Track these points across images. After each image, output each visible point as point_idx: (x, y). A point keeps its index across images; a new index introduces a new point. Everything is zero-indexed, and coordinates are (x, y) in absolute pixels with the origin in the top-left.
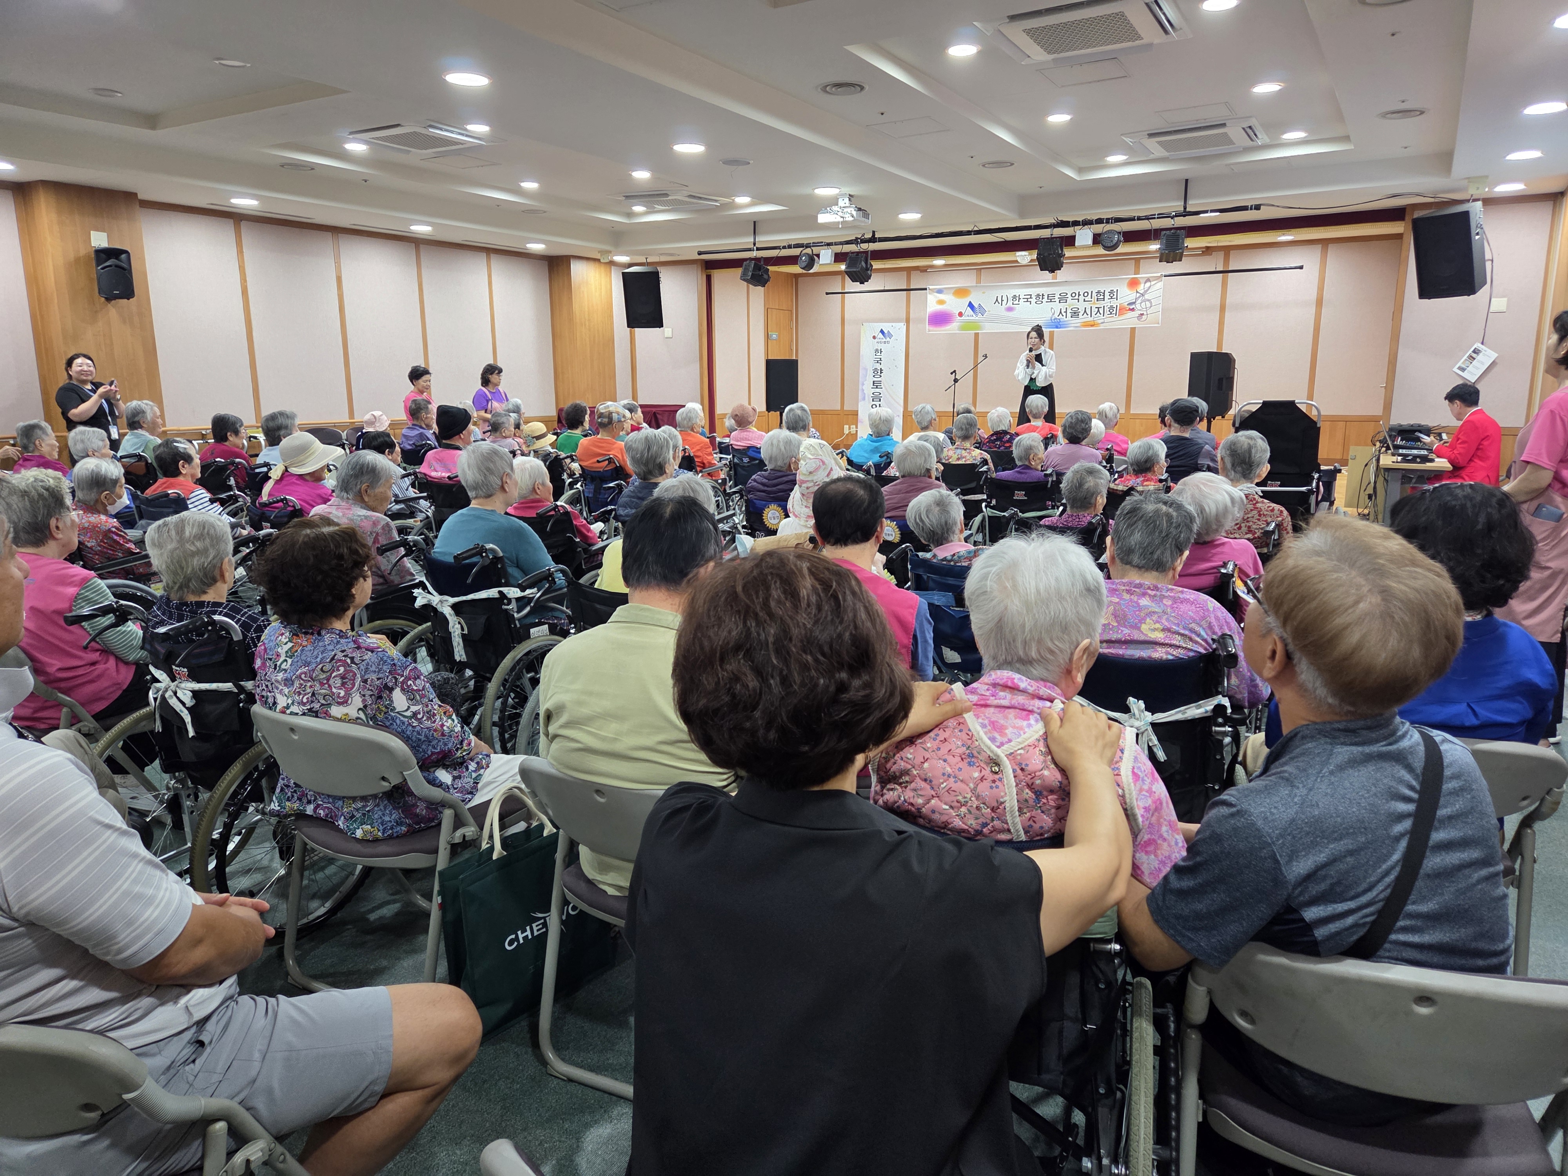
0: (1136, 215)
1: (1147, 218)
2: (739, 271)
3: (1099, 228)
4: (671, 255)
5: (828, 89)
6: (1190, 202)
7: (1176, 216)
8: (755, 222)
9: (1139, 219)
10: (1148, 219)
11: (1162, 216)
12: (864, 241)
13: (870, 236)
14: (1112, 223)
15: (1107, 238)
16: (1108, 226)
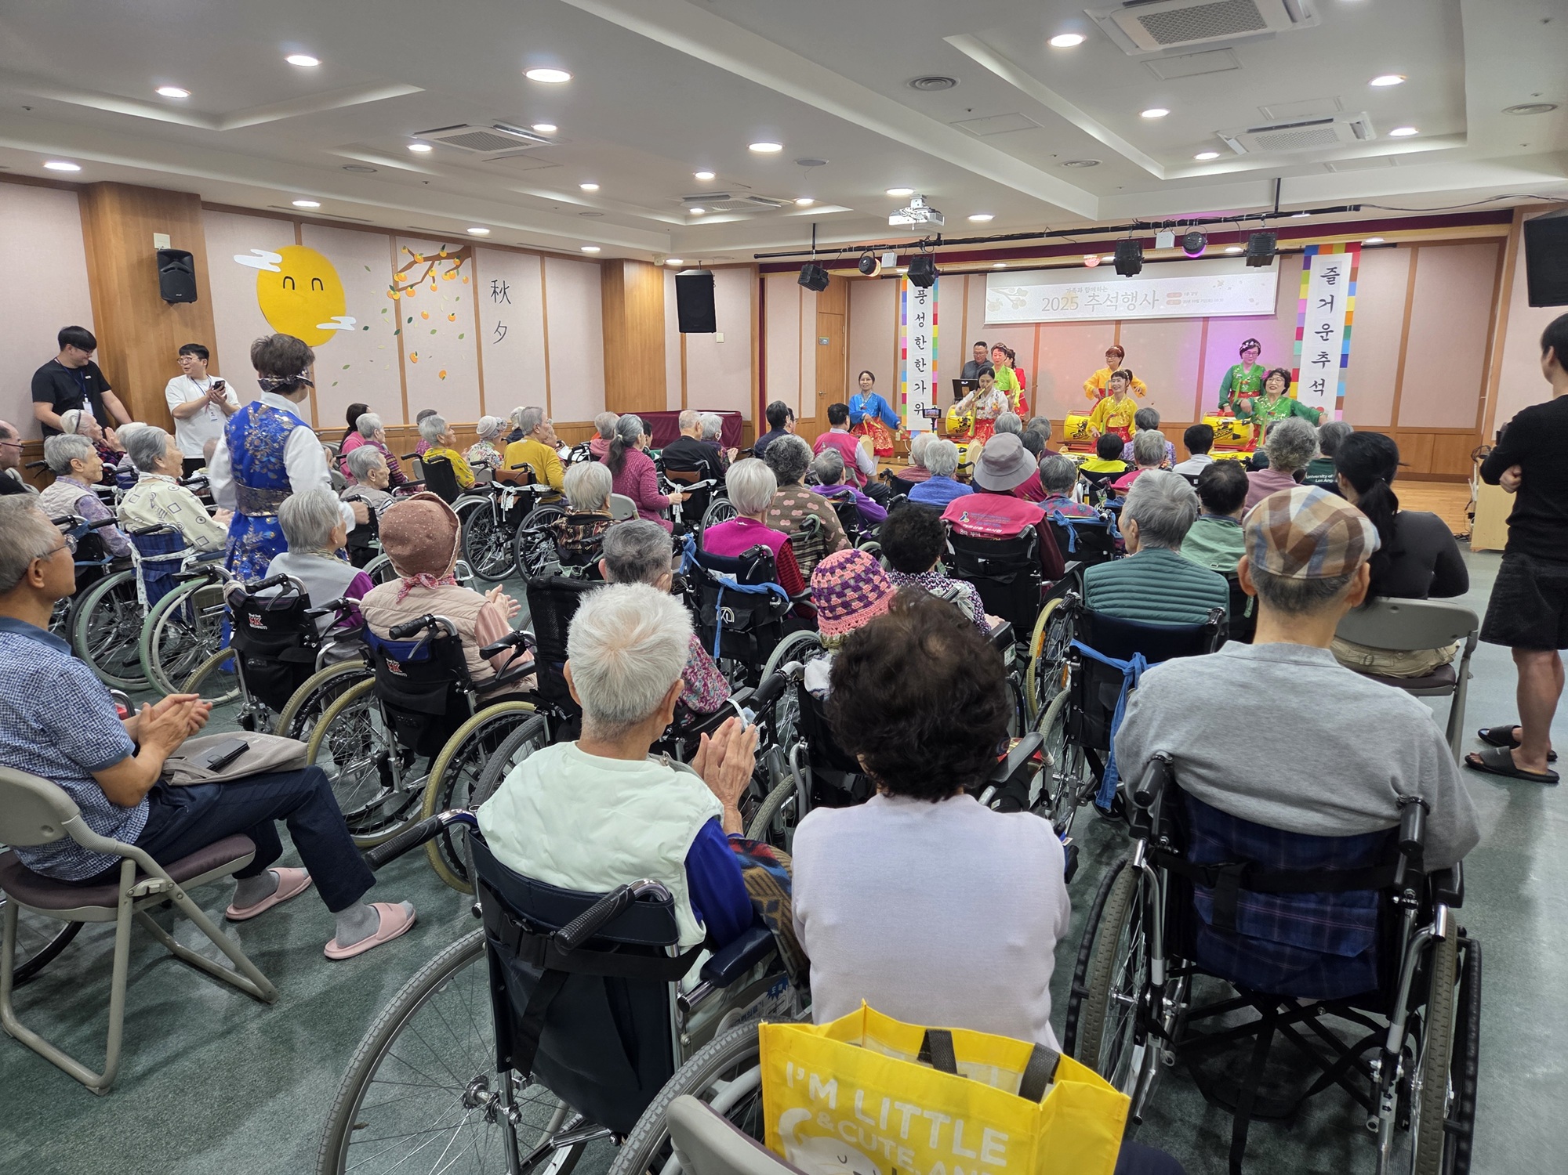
0: (1223, 216)
2: (797, 275)
3: (1181, 230)
4: (728, 258)
5: (917, 83)
6: (1281, 202)
7: (1267, 217)
8: (814, 225)
9: (1226, 220)
10: (1236, 220)
11: (1251, 217)
12: (929, 244)
13: (935, 238)
14: (1195, 224)
15: (1190, 241)
16: (1192, 228)
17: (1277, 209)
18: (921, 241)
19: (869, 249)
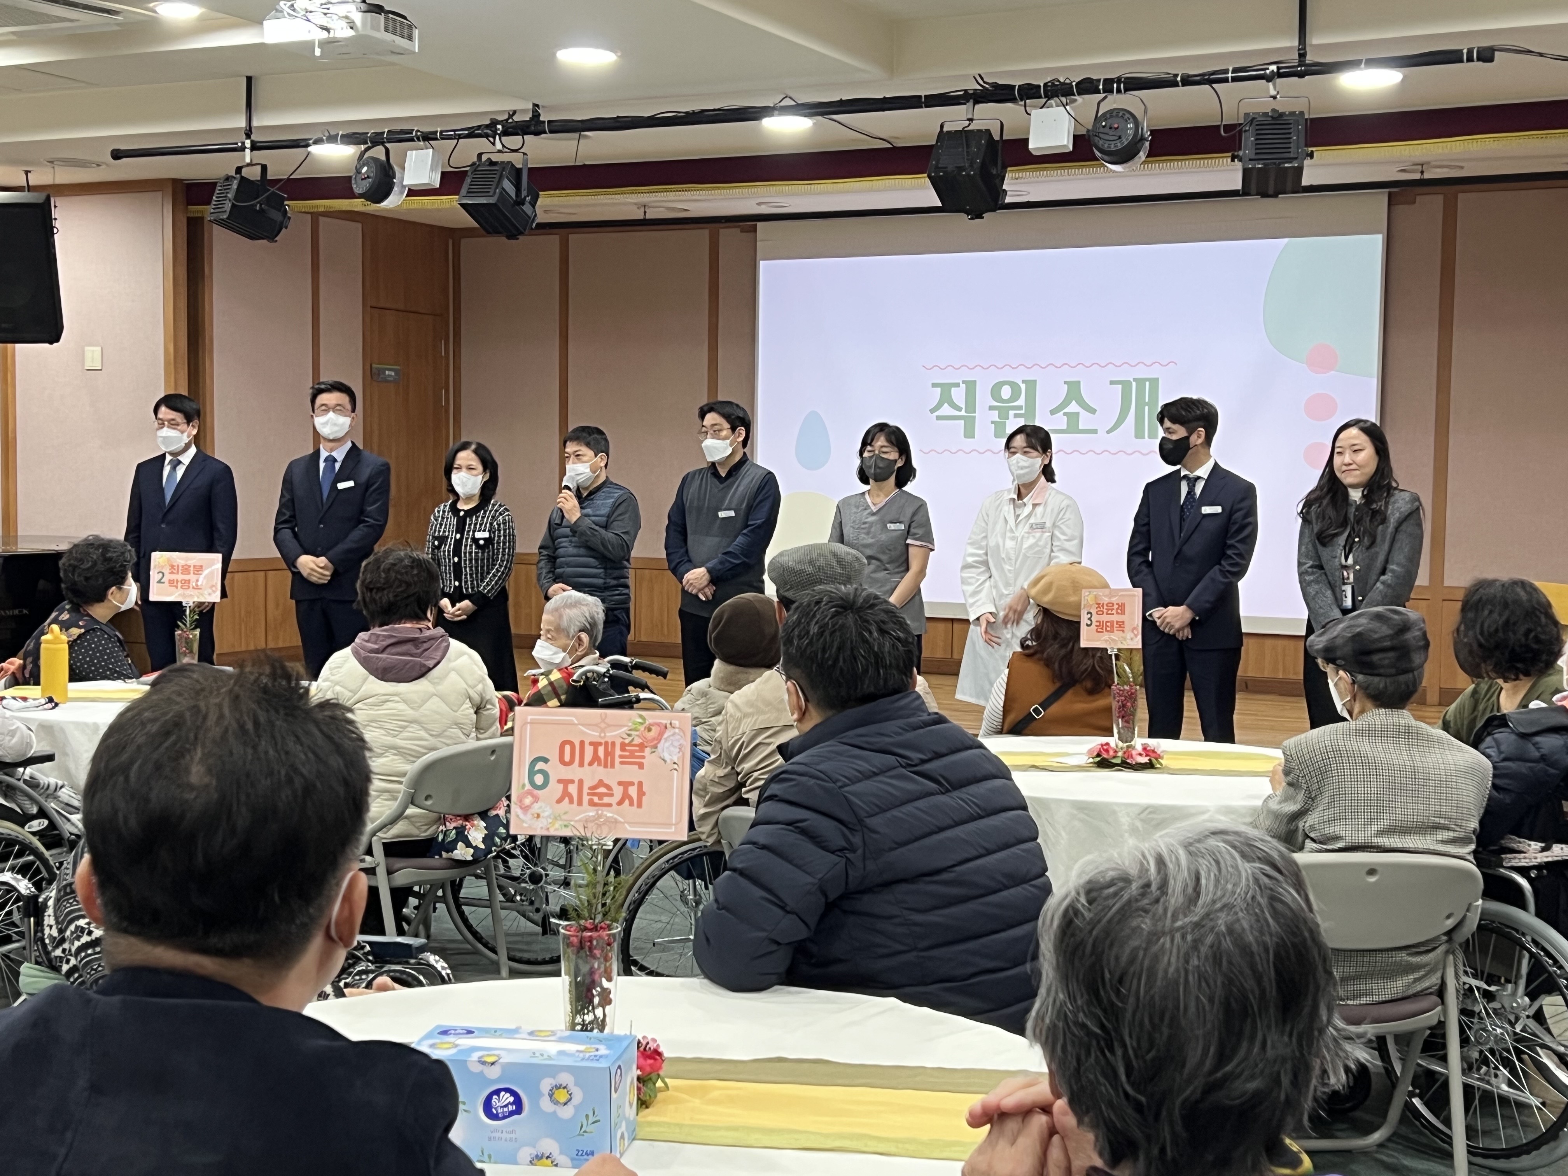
0: (1180, 71)
1: (1209, 79)
3: (1087, 104)
6: (1315, 40)
7: (1280, 75)
8: (249, 79)
9: (1188, 81)
10: (1211, 82)
11: (1243, 75)
12: (513, 128)
13: (527, 117)
14: (1119, 91)
15: (1107, 130)
16: (1110, 97)
17: (1302, 55)
18: (494, 123)
19: (377, 140)
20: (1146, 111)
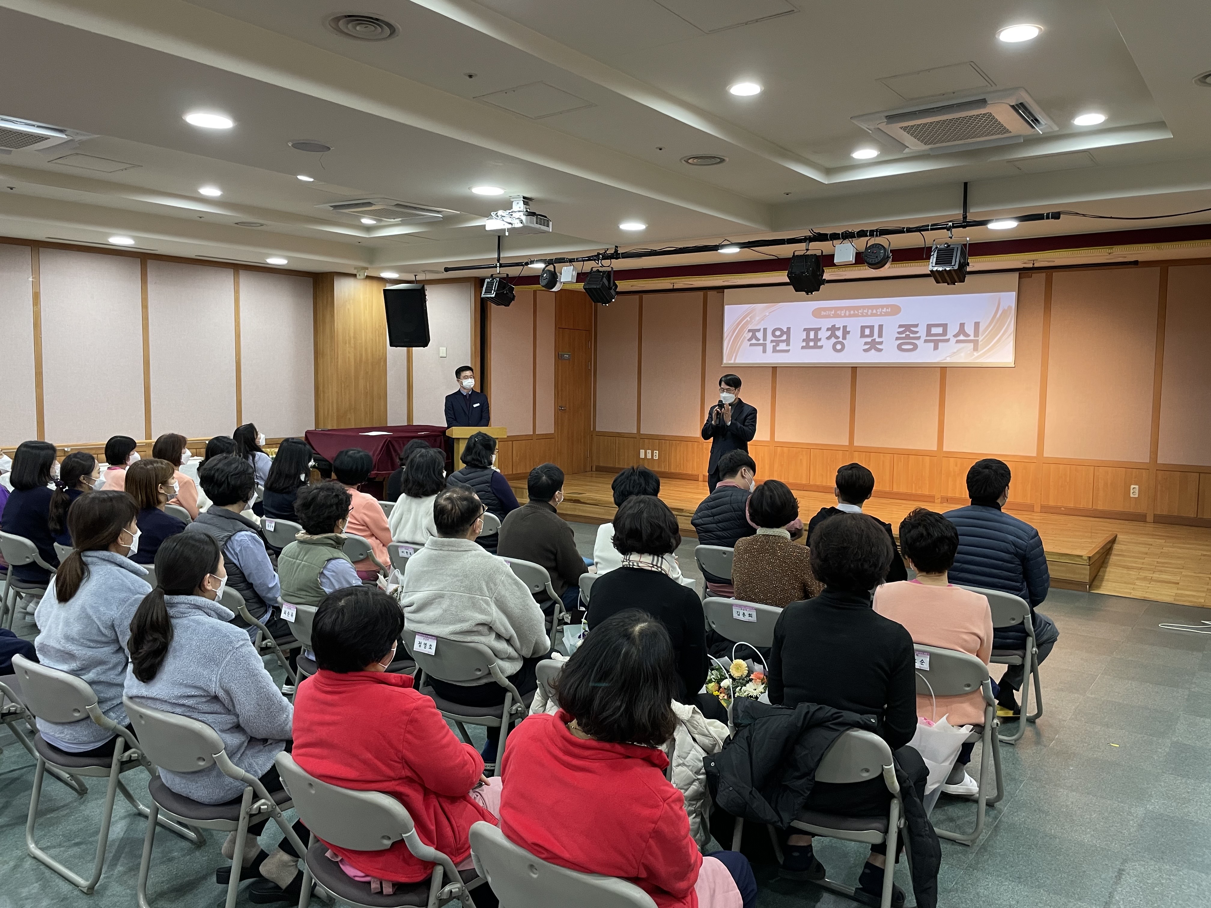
0: (906, 226)
1: (919, 229)
5: (342, 26)
7: (954, 227)
9: (909, 230)
11: (935, 227)
12: (606, 257)
13: (613, 251)
14: (877, 236)
15: (871, 254)
16: (873, 239)
17: (965, 217)
18: (599, 254)
19: (549, 262)
20: (890, 245)
